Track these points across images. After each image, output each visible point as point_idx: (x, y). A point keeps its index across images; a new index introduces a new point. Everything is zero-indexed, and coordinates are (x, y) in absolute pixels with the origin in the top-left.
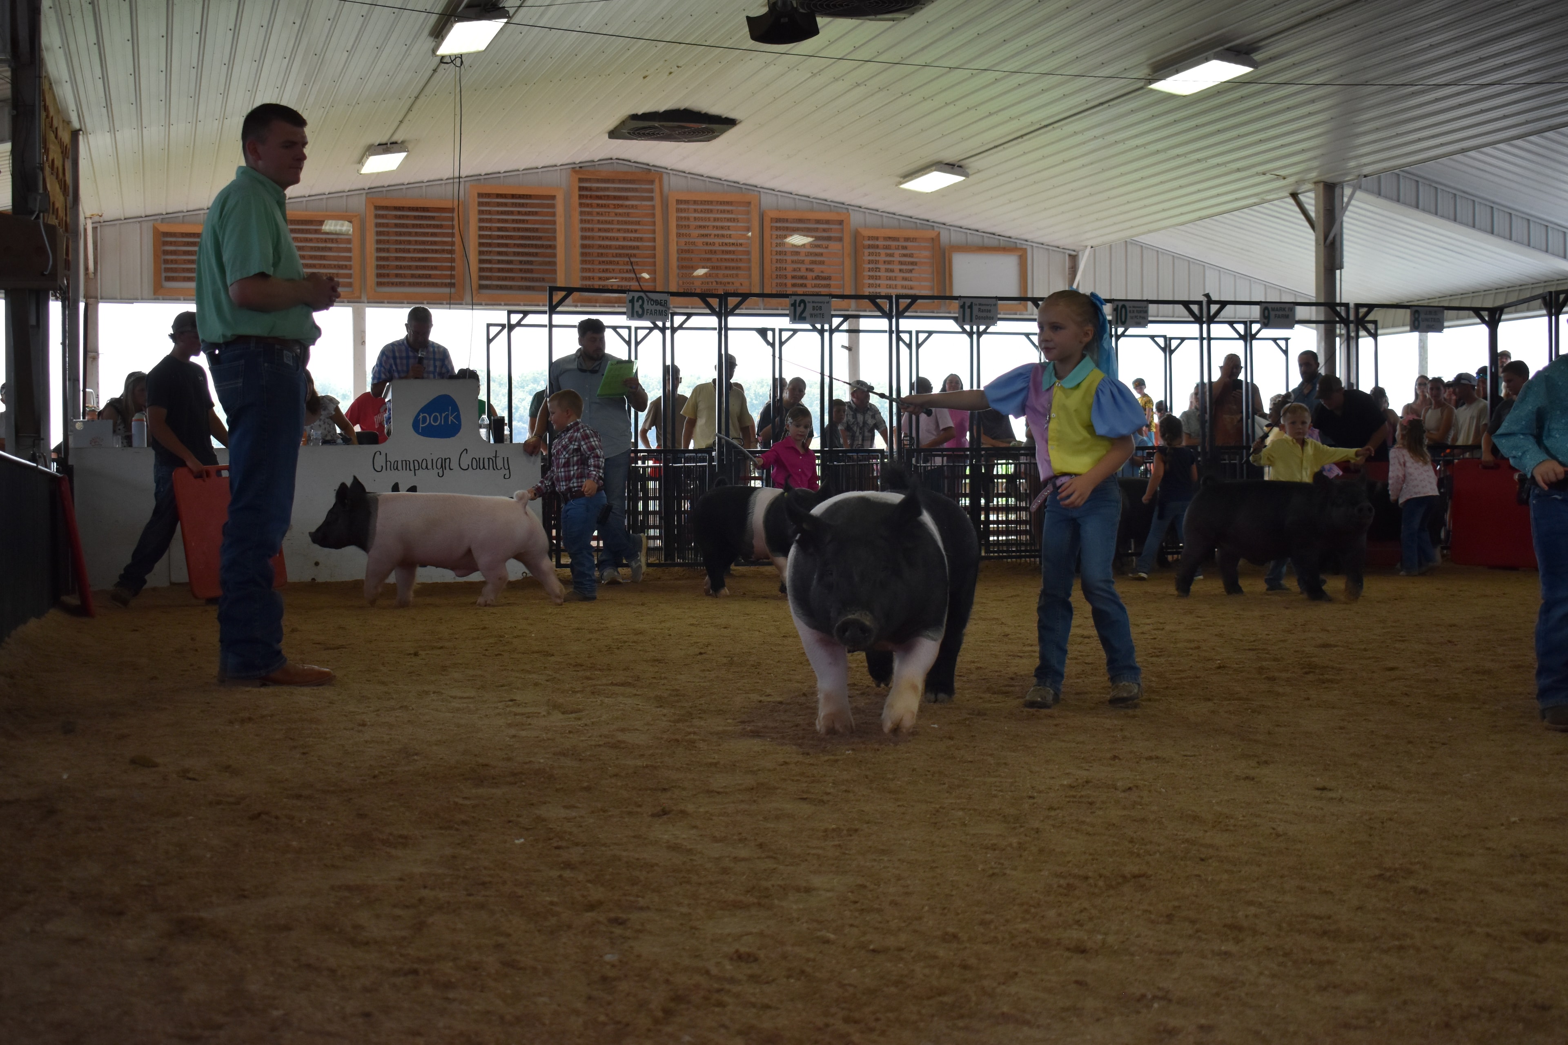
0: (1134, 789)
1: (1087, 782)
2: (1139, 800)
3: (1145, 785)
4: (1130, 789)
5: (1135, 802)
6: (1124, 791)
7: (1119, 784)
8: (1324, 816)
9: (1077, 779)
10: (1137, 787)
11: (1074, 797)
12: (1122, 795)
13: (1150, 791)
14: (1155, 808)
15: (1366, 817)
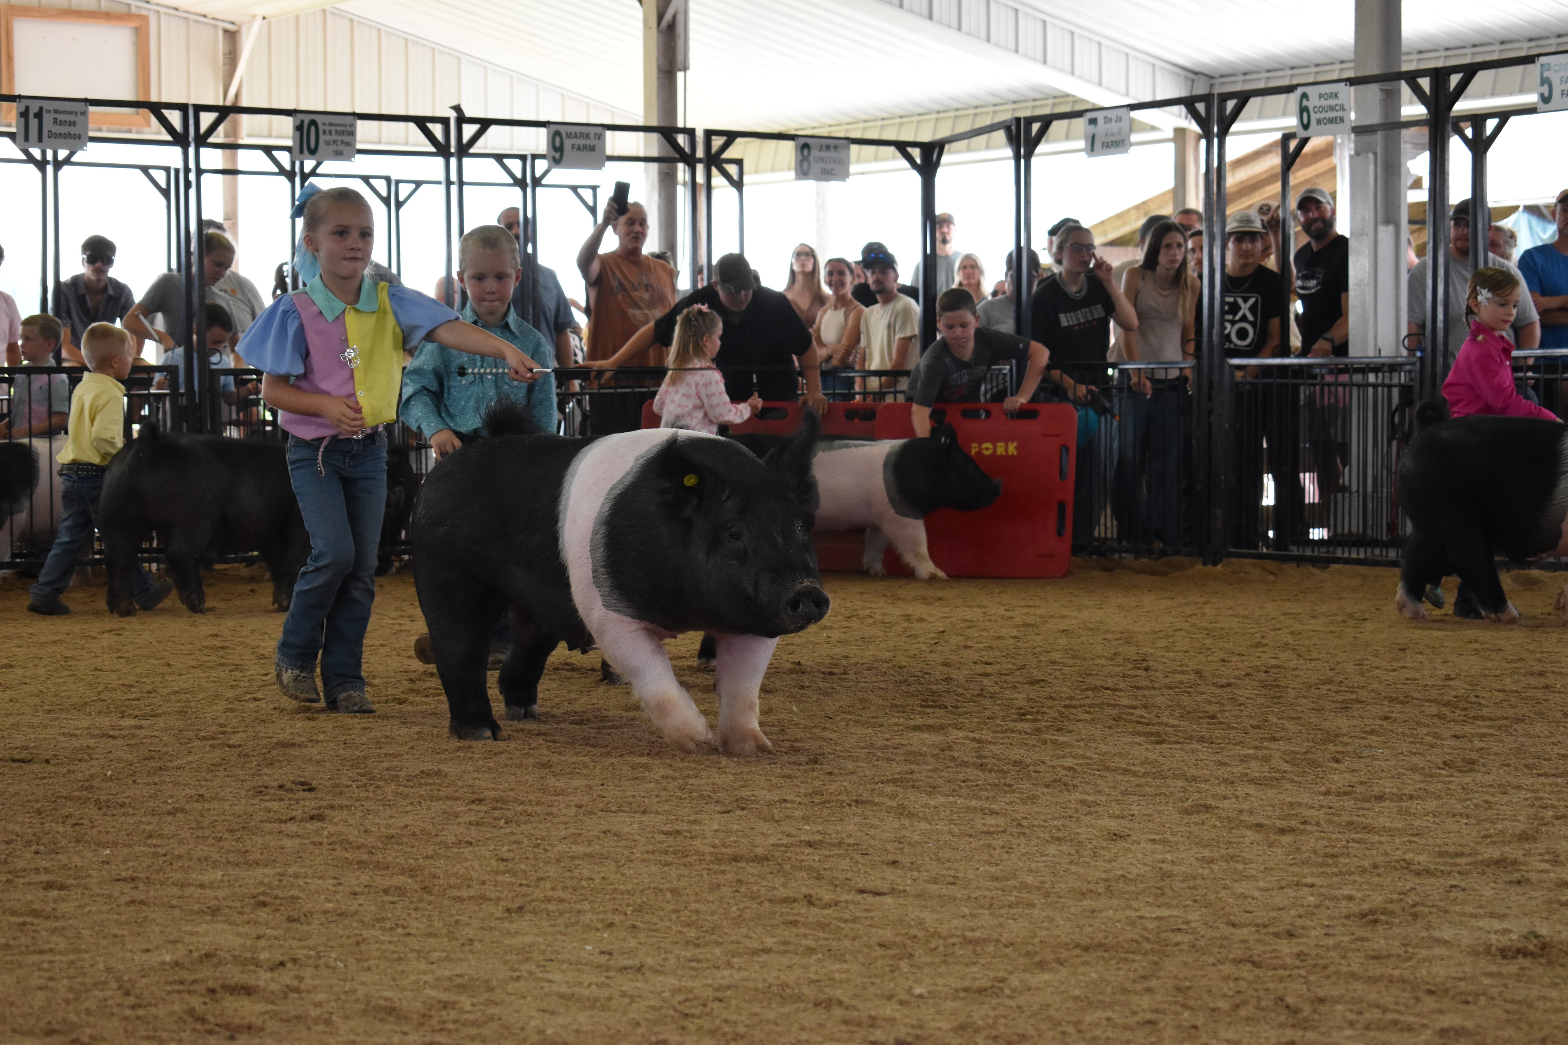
0: (289, 965)
1: (207, 955)
2: (295, 983)
3: (309, 957)
4: (282, 964)
5: (288, 986)
6: (271, 970)
7: (264, 956)
8: (610, 999)
9: (191, 951)
10: (294, 960)
11: (182, 982)
12: (269, 975)
13: (316, 967)
14: (321, 997)
15: (682, 997)
